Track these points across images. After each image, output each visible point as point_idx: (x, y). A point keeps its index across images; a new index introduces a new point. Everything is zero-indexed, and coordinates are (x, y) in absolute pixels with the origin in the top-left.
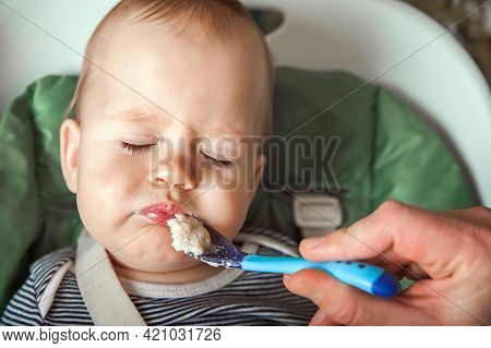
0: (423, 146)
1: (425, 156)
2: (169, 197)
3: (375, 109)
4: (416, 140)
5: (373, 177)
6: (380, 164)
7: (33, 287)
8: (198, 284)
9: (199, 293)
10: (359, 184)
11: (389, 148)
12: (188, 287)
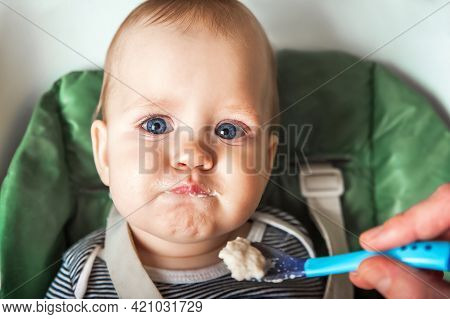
0: (417, 116)
1: (419, 126)
2: (190, 180)
3: (371, 84)
4: (410, 111)
5: (372, 147)
6: (377, 135)
7: (68, 276)
8: (212, 269)
9: (213, 278)
10: (360, 154)
11: (385, 120)
12: (203, 271)
